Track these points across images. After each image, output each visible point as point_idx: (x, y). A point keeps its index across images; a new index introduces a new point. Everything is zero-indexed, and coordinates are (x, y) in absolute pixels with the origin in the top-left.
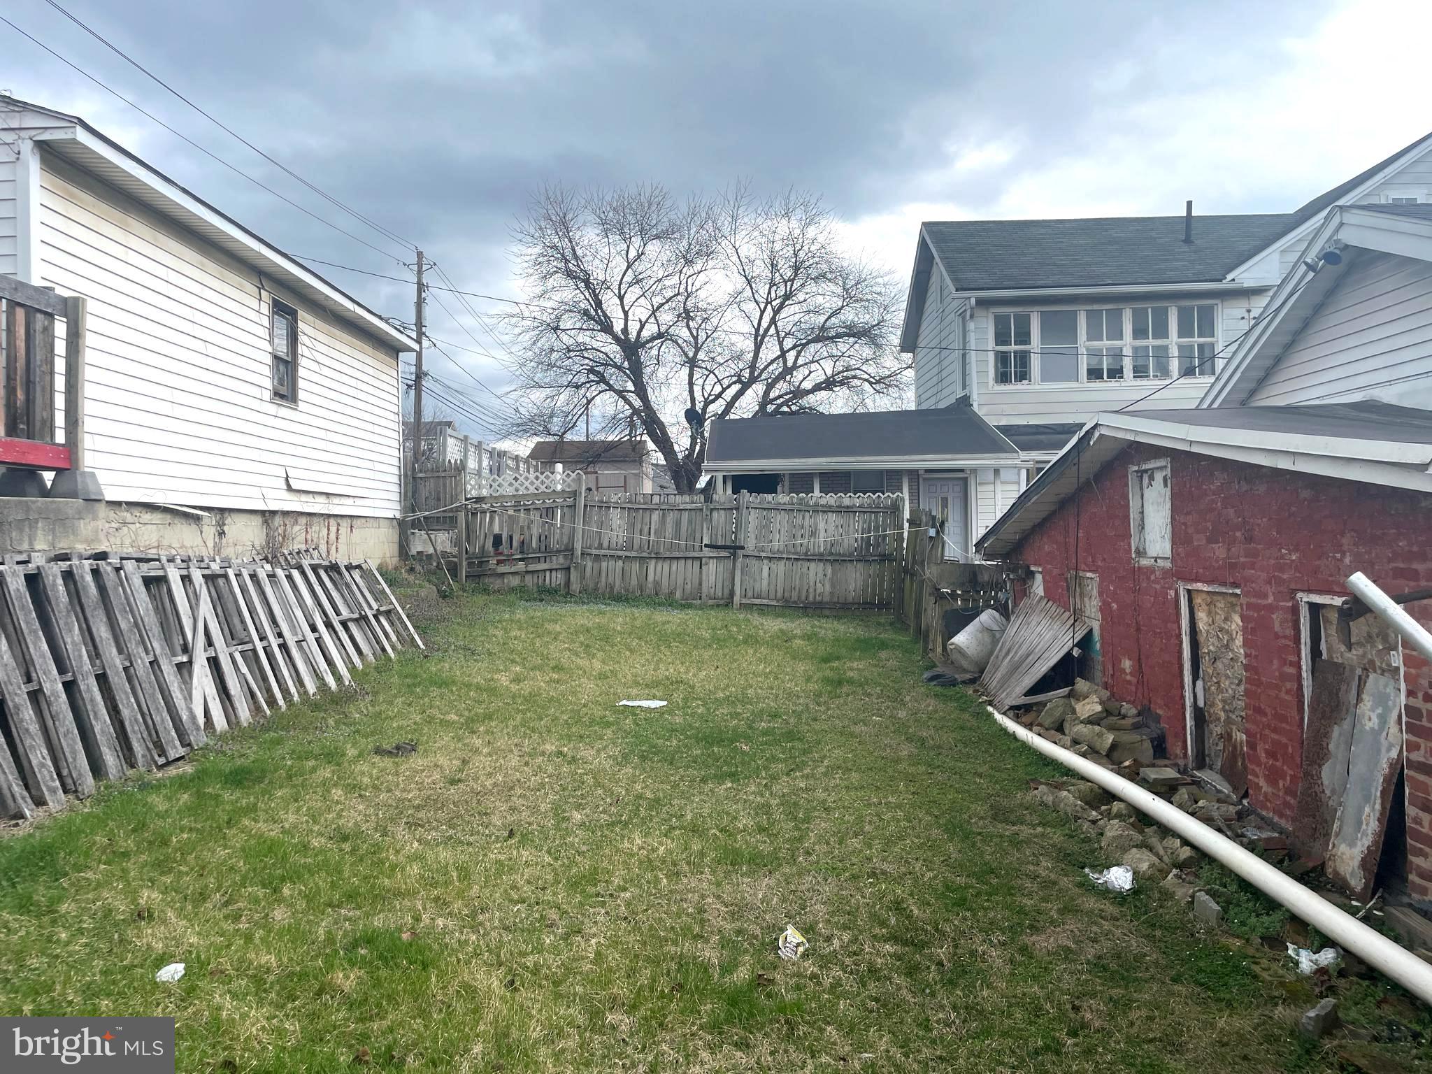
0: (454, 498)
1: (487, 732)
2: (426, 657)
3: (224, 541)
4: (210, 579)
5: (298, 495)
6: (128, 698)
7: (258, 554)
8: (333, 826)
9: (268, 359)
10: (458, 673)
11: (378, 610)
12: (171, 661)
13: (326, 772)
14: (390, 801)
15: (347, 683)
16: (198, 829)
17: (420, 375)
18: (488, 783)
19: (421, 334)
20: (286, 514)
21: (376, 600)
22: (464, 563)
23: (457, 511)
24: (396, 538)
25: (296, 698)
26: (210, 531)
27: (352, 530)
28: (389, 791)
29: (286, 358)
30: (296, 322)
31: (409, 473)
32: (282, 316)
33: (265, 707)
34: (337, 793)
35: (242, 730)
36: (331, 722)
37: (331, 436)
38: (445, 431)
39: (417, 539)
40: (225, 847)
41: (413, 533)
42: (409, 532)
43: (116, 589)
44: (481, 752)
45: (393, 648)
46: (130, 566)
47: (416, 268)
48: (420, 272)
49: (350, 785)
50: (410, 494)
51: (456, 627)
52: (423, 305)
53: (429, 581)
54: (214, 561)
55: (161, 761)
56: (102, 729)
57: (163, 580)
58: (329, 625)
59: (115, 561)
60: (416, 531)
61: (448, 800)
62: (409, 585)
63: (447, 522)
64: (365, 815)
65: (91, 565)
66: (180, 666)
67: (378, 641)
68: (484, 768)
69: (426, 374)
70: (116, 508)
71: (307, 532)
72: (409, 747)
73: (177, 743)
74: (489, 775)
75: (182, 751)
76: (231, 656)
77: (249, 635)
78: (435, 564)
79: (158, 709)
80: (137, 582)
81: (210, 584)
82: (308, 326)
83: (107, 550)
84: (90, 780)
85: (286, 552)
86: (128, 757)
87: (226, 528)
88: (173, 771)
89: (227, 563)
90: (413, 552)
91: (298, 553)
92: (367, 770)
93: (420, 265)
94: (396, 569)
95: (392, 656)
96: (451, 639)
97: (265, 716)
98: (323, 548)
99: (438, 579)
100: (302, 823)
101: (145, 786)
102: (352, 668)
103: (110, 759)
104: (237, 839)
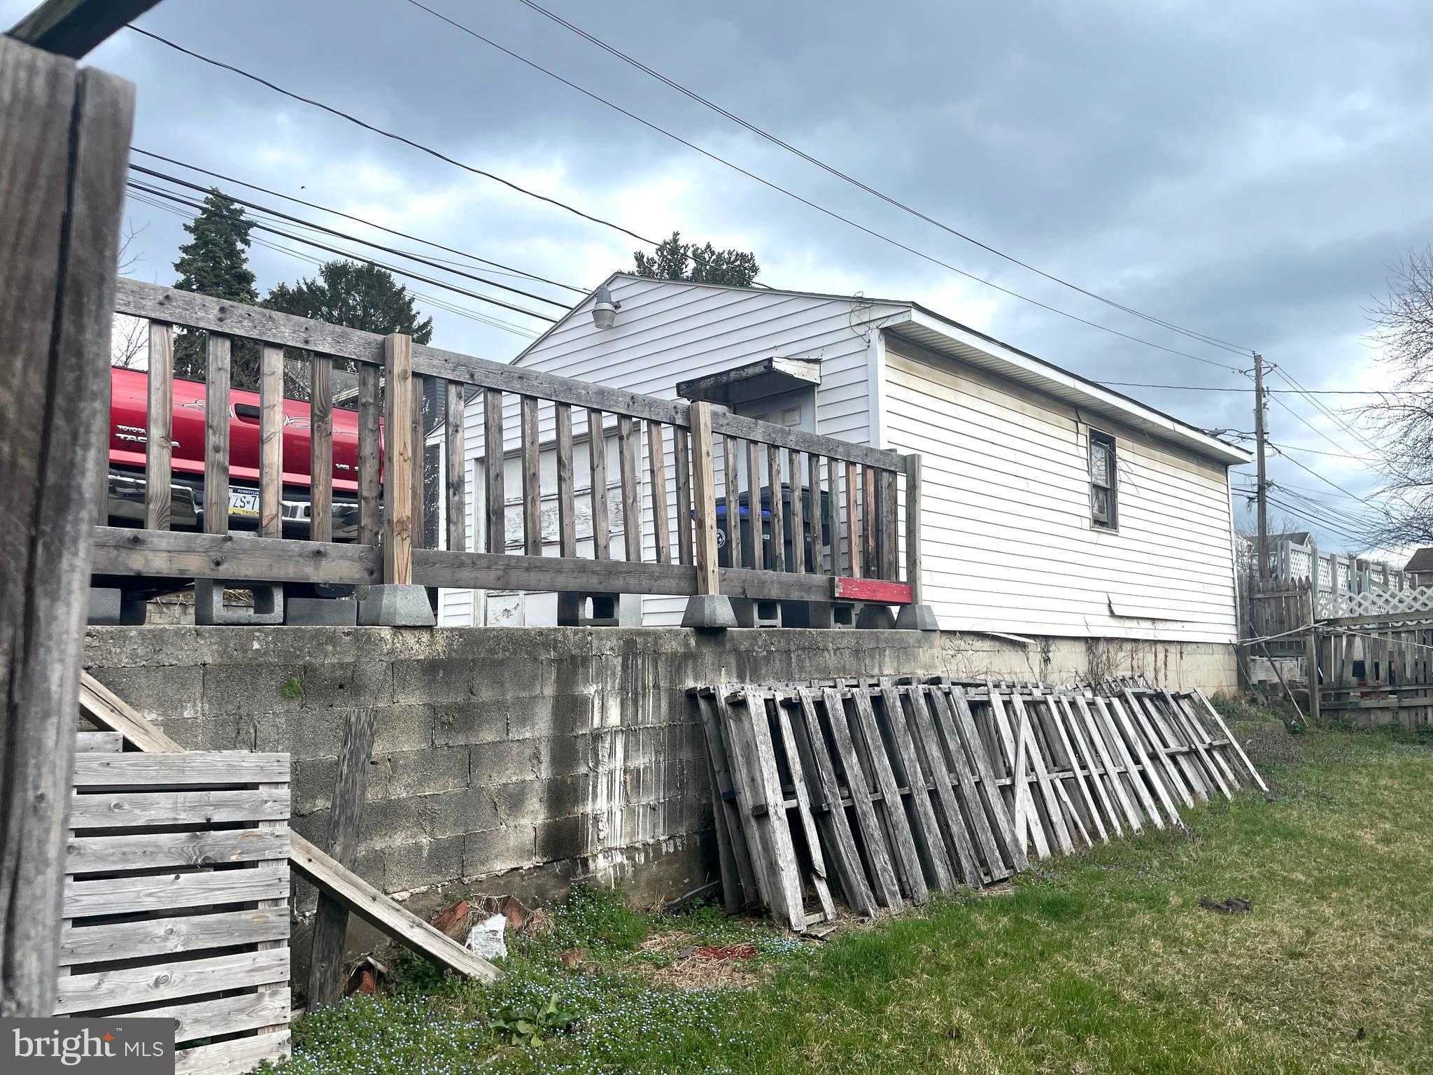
0: (1301, 620)
1: (1341, 900)
2: (1270, 801)
3: (1049, 667)
4: (1032, 705)
5: (1122, 621)
6: (957, 815)
7: (1082, 681)
8: (1149, 981)
9: (1086, 489)
10: (1309, 823)
11: (1210, 744)
12: (994, 783)
13: (1144, 918)
14: (1214, 964)
15: (1175, 822)
16: (1013, 956)
17: (1263, 486)
18: (1338, 964)
19: (1262, 442)
20: (1109, 640)
21: (1209, 733)
22: (1318, 695)
23: (1304, 635)
24: (1234, 665)
25: (1119, 832)
26: (1036, 658)
27: (1181, 657)
28: (1216, 952)
29: (1105, 486)
30: (1114, 450)
31: (1245, 594)
32: (1100, 446)
33: (1087, 837)
34: (1156, 944)
35: (1064, 858)
36: (1156, 863)
37: (1155, 560)
38: (1288, 544)
39: (1258, 665)
40: (1036, 980)
41: (1253, 660)
42: (1248, 659)
43: (945, 712)
44: (1331, 924)
45: (1230, 787)
46: (957, 691)
47: (1253, 373)
48: (1258, 378)
49: (1169, 937)
50: (1247, 617)
51: (1307, 769)
52: (1264, 410)
53: (1275, 714)
54: (1038, 687)
55: (987, 880)
56: (934, 842)
57: (987, 704)
58: (1154, 757)
59: (945, 686)
60: (1257, 658)
61: (1284, 975)
62: (1251, 718)
63: (1294, 647)
64: (1184, 975)
65: (924, 689)
66: (1003, 789)
67: (1212, 779)
68: (1334, 944)
69: (1270, 484)
70: (952, 637)
71: (1133, 658)
72: (1242, 904)
73: (1001, 864)
74: (1340, 954)
75: (1006, 873)
76: (1052, 782)
77: (1070, 763)
78: (1281, 695)
79: (983, 829)
80: (964, 707)
81: (1032, 710)
82: (1126, 452)
83: (941, 675)
84: (924, 888)
85: (1110, 679)
86: (958, 873)
87: (1050, 655)
88: (997, 892)
89: (1049, 690)
90: (1255, 680)
91: (1123, 680)
92: (1192, 923)
93: (1258, 370)
94: (1234, 698)
95: (1229, 796)
96: (1300, 783)
97: (1087, 847)
98: (1150, 675)
99: (1286, 712)
100: (1115, 971)
101: (971, 903)
102: (1181, 806)
103: (942, 872)
104: (1047, 972)
